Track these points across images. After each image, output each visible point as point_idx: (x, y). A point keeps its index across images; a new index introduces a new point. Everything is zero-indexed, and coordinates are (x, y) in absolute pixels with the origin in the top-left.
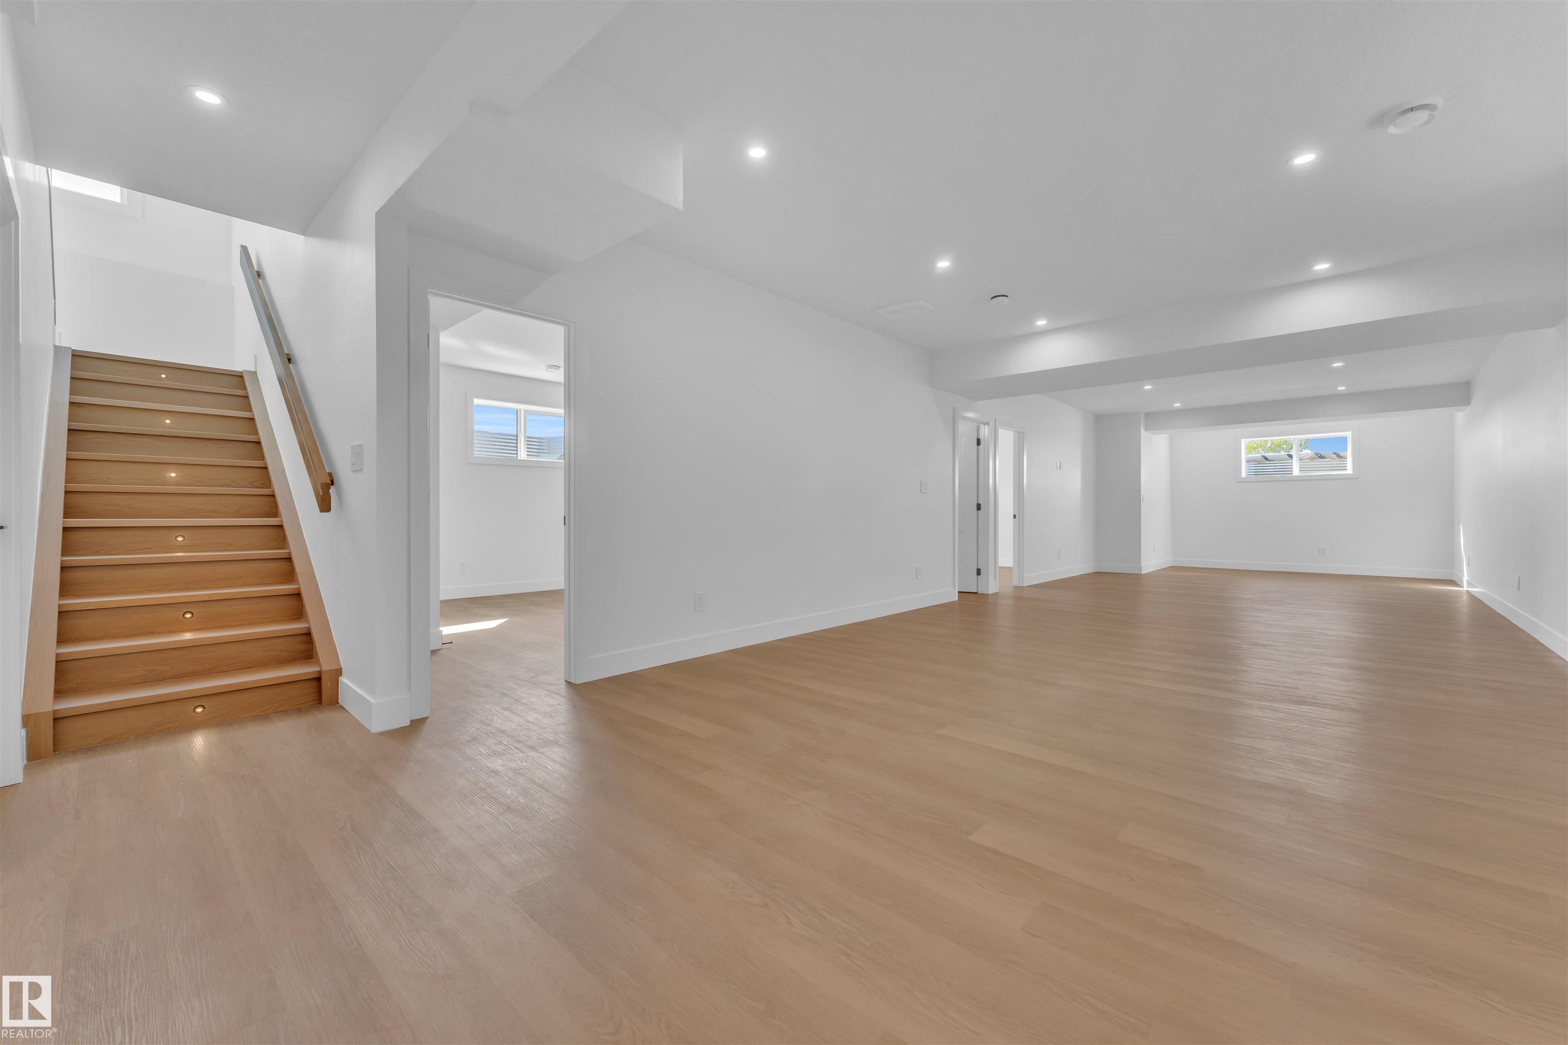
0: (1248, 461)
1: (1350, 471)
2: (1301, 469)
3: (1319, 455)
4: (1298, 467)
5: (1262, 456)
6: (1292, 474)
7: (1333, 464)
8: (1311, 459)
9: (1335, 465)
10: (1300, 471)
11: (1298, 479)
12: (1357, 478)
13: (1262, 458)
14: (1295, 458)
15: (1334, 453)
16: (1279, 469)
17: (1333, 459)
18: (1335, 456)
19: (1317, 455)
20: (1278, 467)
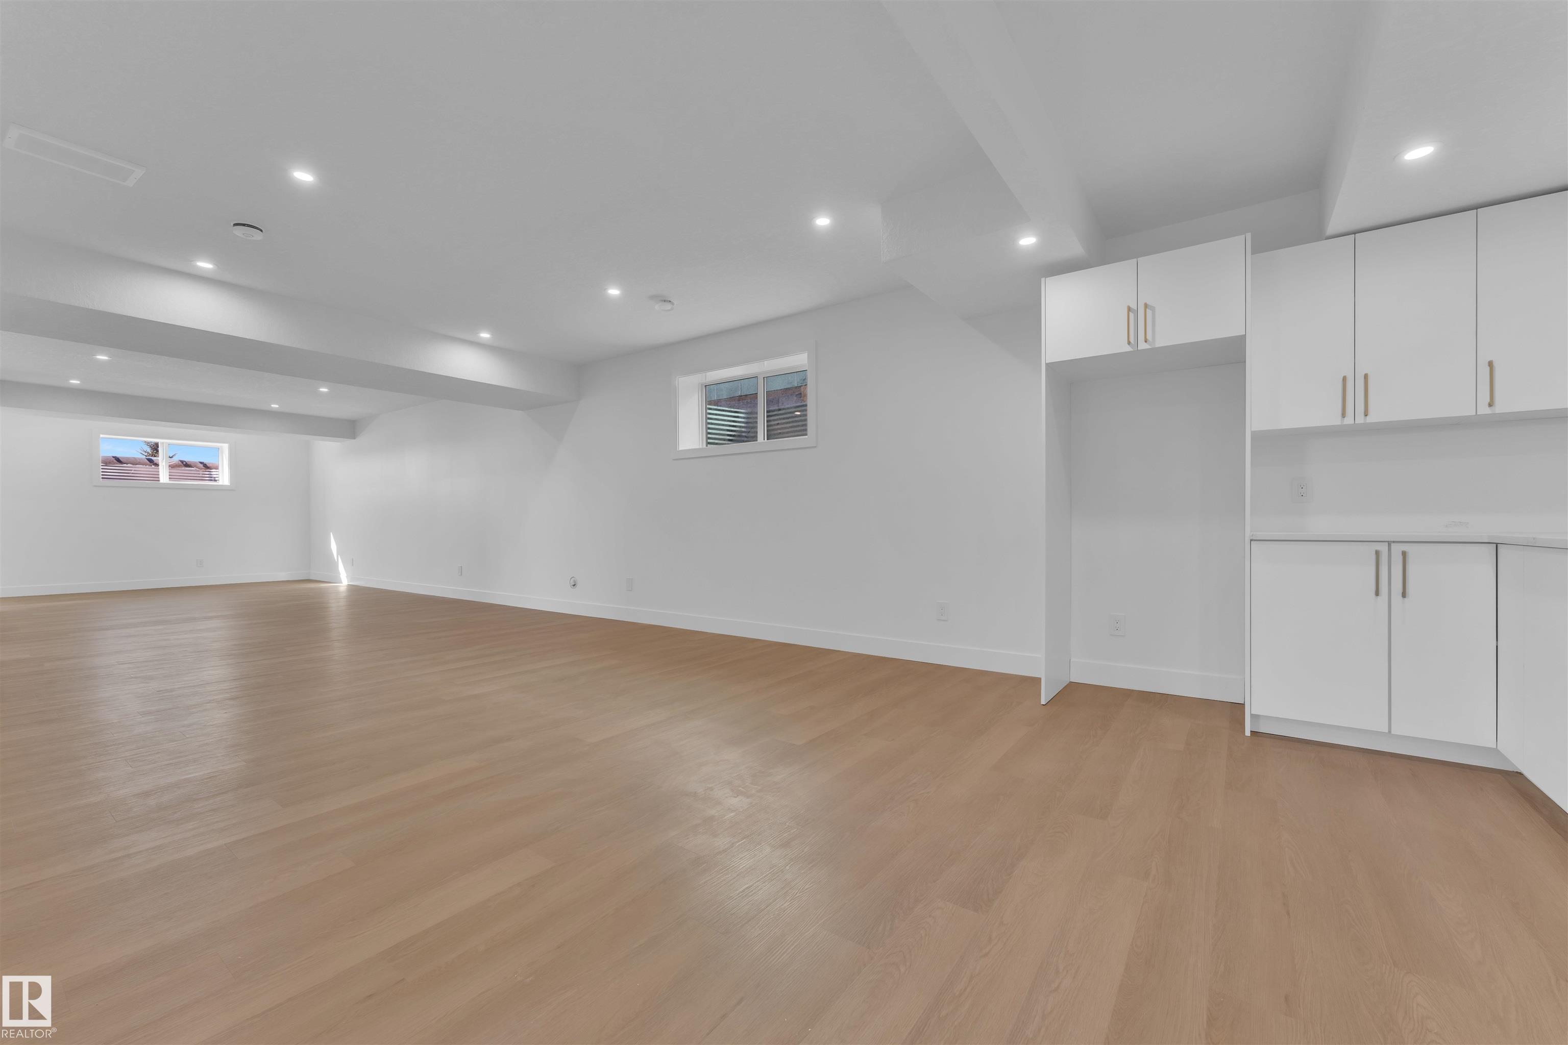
2: (171, 477)
4: (168, 474)
6: (159, 480)
7: (200, 474)
9: (201, 475)
10: (170, 478)
11: (165, 487)
16: (132, 473)
18: (201, 466)
20: (132, 472)
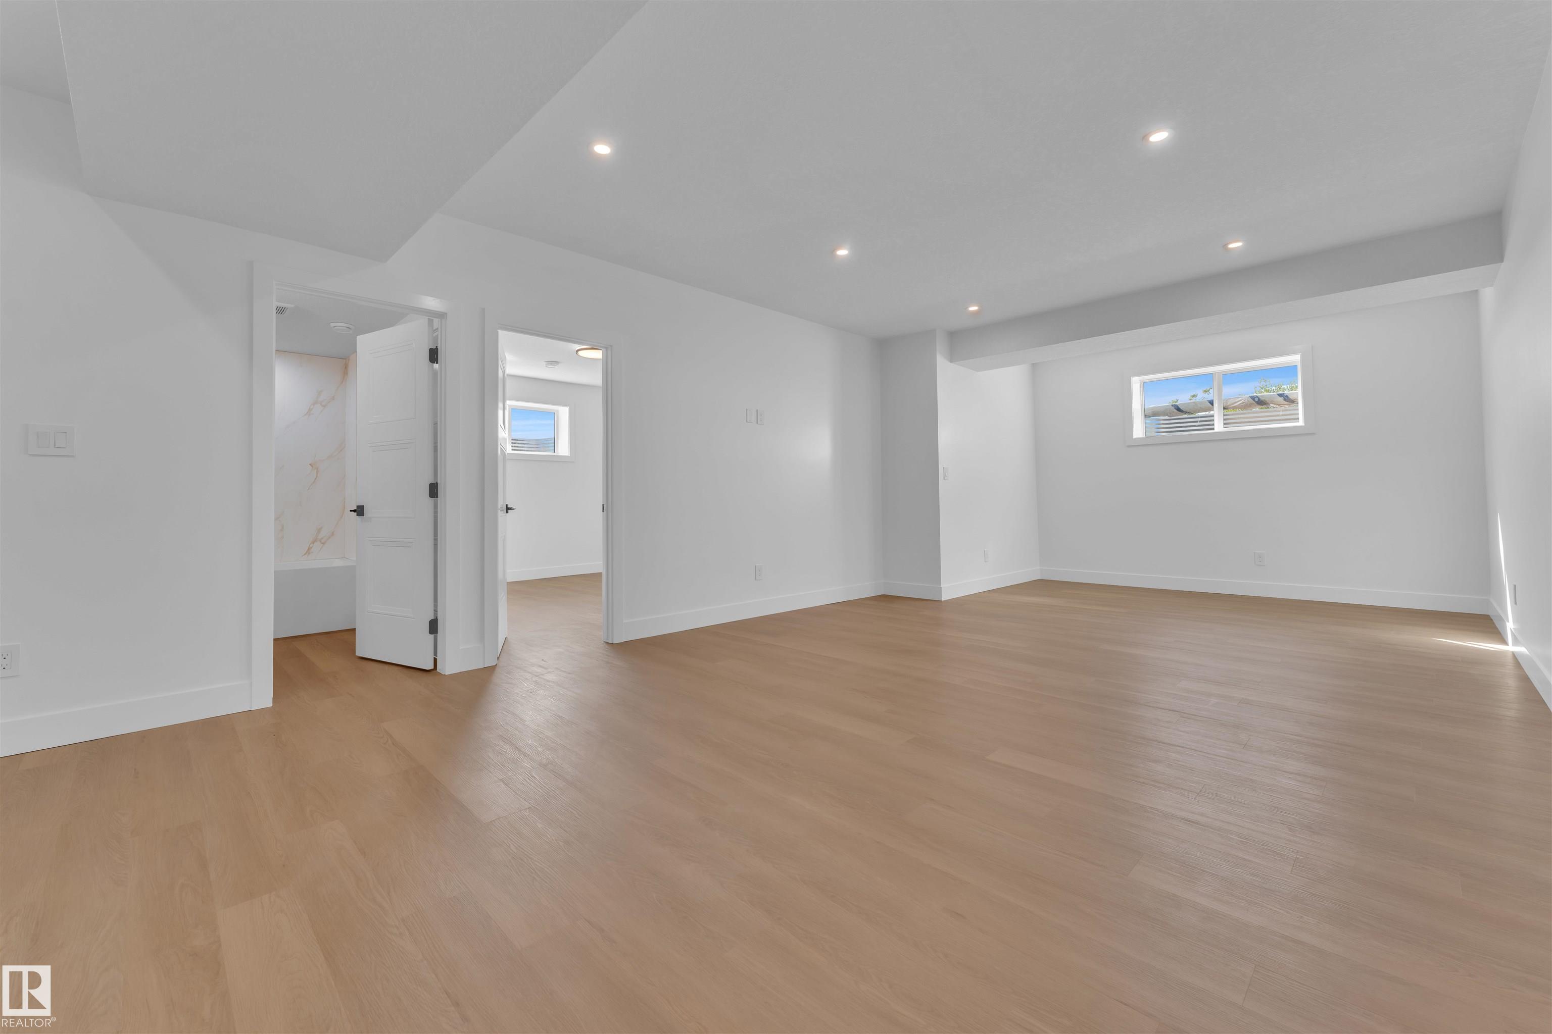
0: (1149, 415)
1: (1301, 423)
2: (1227, 422)
3: (1256, 399)
4: (1223, 418)
5: (1172, 405)
6: (1213, 429)
7: (1275, 412)
8: (1245, 406)
10: (1224, 424)
11: (1219, 438)
12: (1313, 434)
13: (1173, 408)
14: (1216, 405)
15: (1280, 395)
17: (1279, 405)
18: (1281, 399)
19: (1254, 400)
